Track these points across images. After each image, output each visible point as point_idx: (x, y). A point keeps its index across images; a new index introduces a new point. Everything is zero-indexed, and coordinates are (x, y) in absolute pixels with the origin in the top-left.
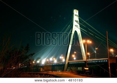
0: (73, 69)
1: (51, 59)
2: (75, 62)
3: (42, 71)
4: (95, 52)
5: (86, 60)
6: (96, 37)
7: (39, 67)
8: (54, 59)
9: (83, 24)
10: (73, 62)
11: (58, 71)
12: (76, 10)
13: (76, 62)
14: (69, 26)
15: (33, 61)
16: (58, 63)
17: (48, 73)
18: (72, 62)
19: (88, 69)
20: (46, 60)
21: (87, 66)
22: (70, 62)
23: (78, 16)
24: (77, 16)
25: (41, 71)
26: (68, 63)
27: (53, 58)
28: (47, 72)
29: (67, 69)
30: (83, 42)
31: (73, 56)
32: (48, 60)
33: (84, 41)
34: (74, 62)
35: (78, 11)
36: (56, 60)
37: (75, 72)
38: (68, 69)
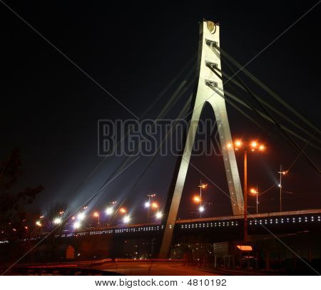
0: (196, 248)
1: (109, 211)
2: (202, 222)
3: (73, 257)
4: (280, 186)
5: (245, 215)
6: (282, 130)
7: (61, 241)
8: (123, 210)
9: (235, 78)
10: (194, 223)
11: (138, 257)
12: (209, 22)
13: (206, 222)
14: (184, 82)
15: (38, 219)
16: (137, 228)
17: (95, 268)
18: (191, 223)
19: (249, 248)
20: (90, 213)
21: (248, 238)
22: (184, 224)
23: (218, 45)
24: (215, 45)
25: (68, 257)
26: (177, 226)
27: (117, 208)
28: (90, 262)
29: (170, 248)
30: (234, 147)
31: (197, 199)
32: (96, 215)
33: (239, 143)
34: (198, 223)
35: (218, 27)
36: (127, 213)
37: (201, 262)
38: (174, 248)
